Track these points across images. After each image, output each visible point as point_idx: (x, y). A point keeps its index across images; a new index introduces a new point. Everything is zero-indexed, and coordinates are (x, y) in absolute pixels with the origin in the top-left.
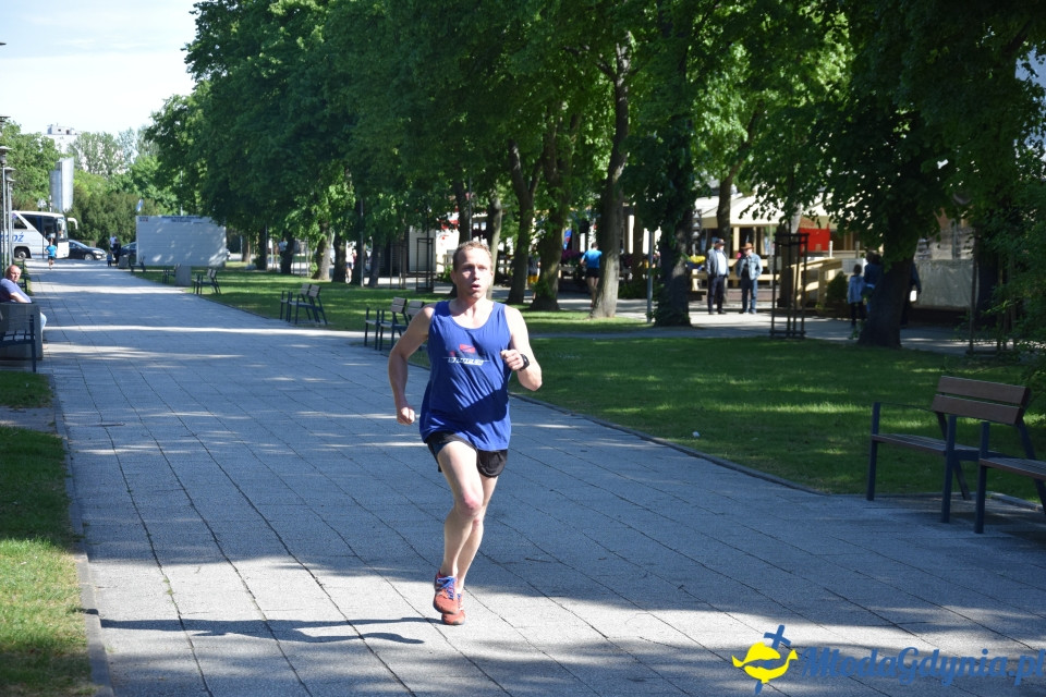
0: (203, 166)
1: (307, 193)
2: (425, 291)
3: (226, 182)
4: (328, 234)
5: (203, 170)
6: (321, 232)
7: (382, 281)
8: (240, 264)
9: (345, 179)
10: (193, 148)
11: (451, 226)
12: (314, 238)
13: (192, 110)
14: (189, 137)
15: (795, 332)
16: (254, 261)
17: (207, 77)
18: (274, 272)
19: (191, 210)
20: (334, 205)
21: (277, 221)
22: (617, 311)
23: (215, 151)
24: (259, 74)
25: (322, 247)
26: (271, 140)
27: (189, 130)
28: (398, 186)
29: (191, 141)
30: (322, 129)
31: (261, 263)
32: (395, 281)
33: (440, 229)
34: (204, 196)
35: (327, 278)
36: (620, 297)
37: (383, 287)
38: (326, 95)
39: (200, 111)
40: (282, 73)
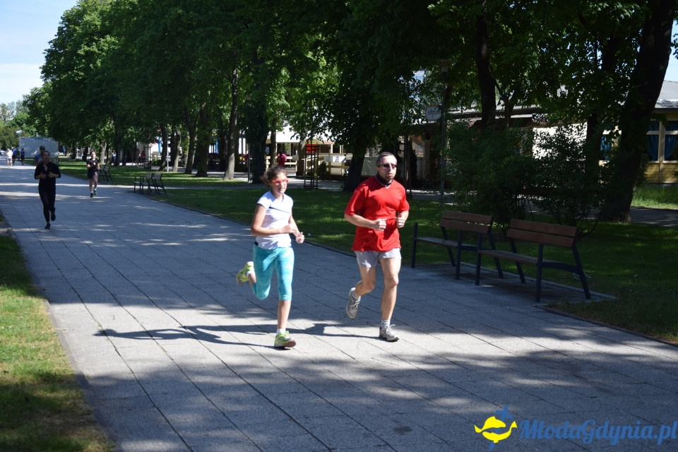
0: (48, 117)
1: (94, 128)
2: (148, 168)
3: (59, 123)
4: (104, 145)
5: (48, 119)
6: (100, 144)
7: (127, 164)
8: (64, 157)
9: (110, 123)
10: (44, 109)
11: (158, 142)
12: (97, 147)
13: (43, 94)
14: (42, 104)
15: (314, 186)
16: (70, 156)
17: (49, 80)
18: (78, 160)
19: (42, 134)
20: (106, 133)
21: (81, 139)
22: (234, 177)
23: (53, 111)
24: (74, 79)
25: (101, 150)
26: (80, 106)
27: (42, 102)
28: (137, 125)
29: (43, 106)
30: (102, 102)
31: (73, 157)
32: (134, 164)
33: (153, 143)
34: (49, 129)
35: (103, 163)
36: (235, 171)
37: (129, 166)
38: (103, 88)
39: (47, 94)
40: (84, 79)
